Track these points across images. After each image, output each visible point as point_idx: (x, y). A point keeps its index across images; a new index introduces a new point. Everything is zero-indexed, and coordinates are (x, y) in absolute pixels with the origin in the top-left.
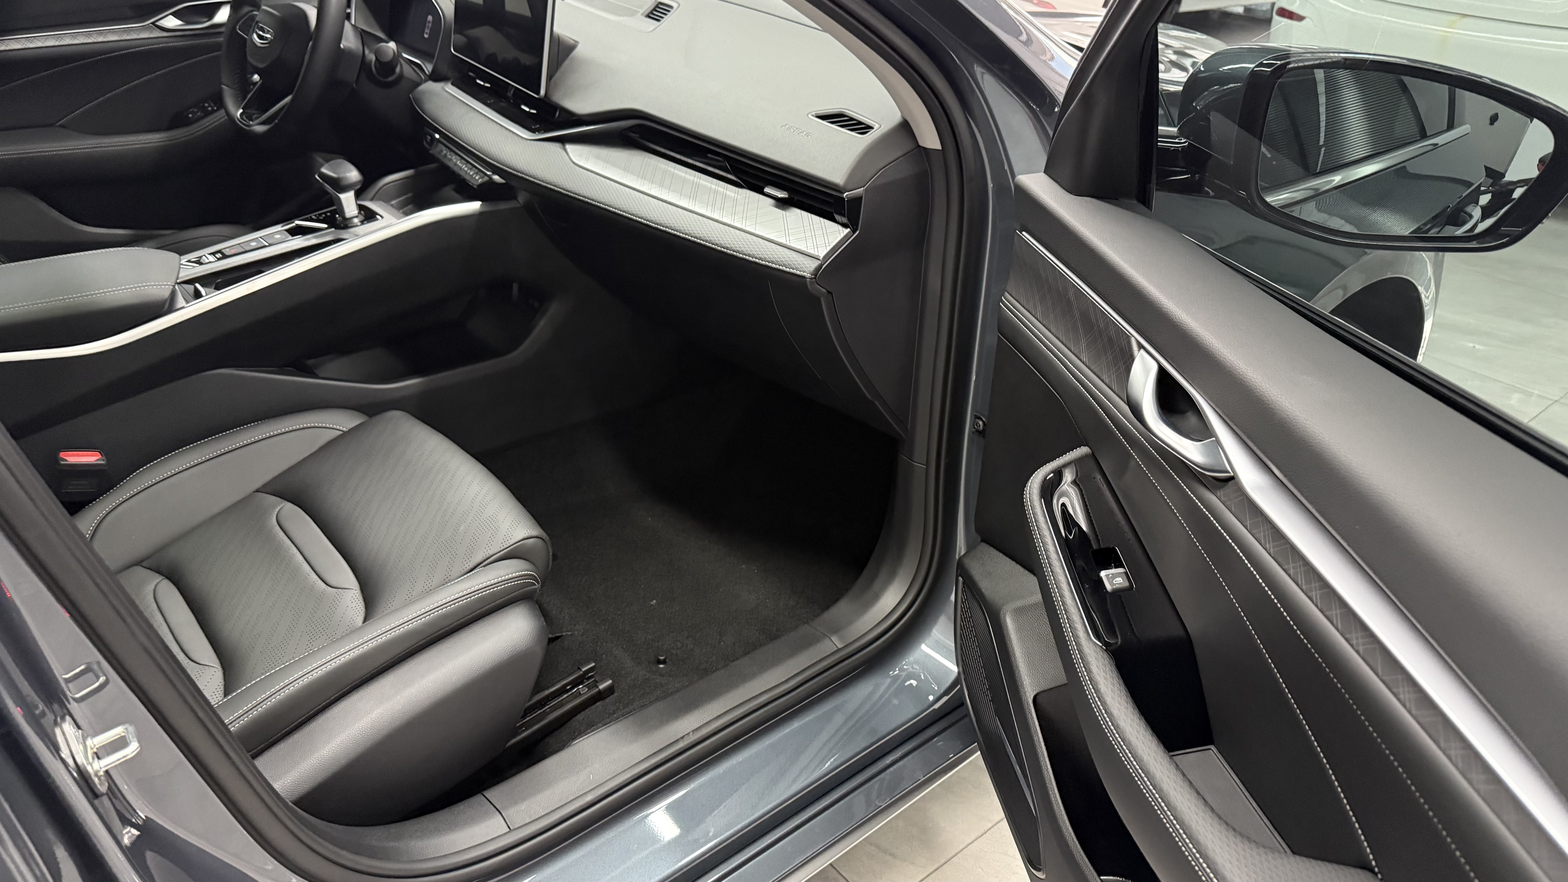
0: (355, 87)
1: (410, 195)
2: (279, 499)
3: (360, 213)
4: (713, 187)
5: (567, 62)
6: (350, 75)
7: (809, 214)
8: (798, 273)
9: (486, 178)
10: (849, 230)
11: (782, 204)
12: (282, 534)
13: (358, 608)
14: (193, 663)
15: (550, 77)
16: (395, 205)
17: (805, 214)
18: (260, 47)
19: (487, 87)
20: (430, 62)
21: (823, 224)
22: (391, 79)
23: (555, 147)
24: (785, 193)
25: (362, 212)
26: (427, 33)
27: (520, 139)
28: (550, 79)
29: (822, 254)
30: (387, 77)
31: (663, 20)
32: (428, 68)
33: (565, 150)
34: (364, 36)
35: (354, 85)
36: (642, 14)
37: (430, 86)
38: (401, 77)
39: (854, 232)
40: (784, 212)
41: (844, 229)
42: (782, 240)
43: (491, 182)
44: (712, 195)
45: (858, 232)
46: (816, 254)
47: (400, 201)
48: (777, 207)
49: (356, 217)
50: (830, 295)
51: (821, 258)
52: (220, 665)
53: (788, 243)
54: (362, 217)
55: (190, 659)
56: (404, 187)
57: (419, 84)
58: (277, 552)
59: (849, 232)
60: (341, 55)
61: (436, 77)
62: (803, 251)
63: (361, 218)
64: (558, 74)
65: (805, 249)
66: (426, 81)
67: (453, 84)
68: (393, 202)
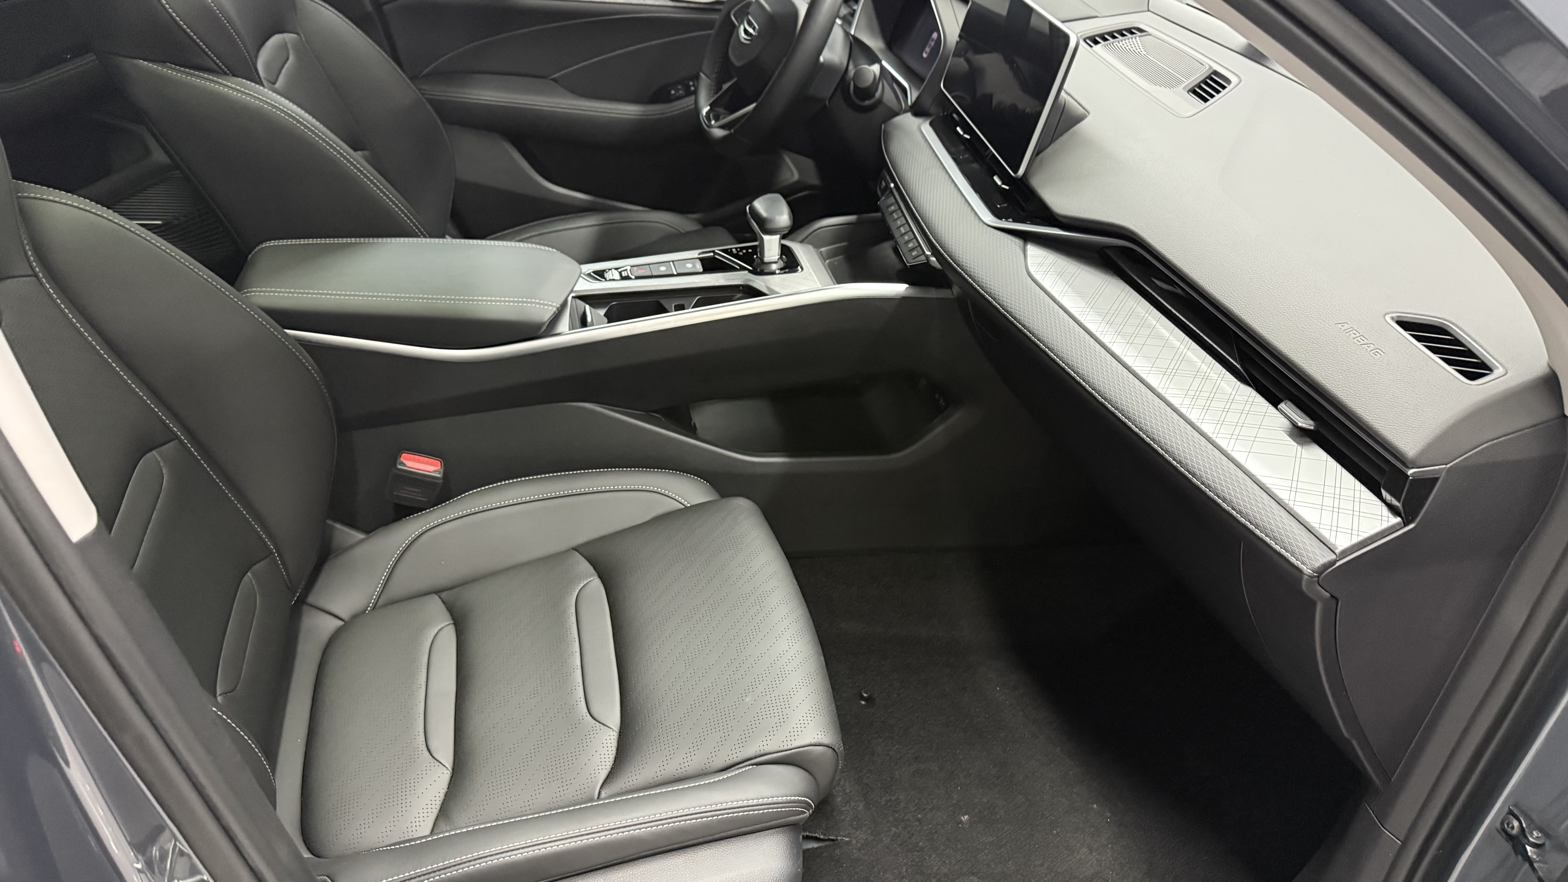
0: (828, 105)
1: (845, 244)
2: (591, 568)
3: (781, 258)
4: (1204, 367)
5: (1066, 136)
6: (825, 90)
7: (1339, 467)
8: (1293, 560)
9: (923, 258)
10: (1399, 519)
11: (1300, 434)
12: (574, 619)
13: (607, 756)
14: (427, 753)
15: (1038, 152)
16: (824, 254)
17: (1332, 463)
18: (743, 43)
19: (966, 138)
20: (918, 88)
21: (1357, 494)
22: (867, 103)
23: (1015, 243)
24: (1311, 422)
25: (784, 257)
26: (926, 52)
27: (977, 218)
28: (1038, 154)
29: (1342, 543)
30: (864, 100)
31: (1211, 101)
32: (913, 95)
33: (1025, 252)
34: (855, 46)
35: (827, 103)
36: (1184, 88)
37: (907, 120)
38: (880, 101)
39: (1406, 524)
40: (1299, 448)
41: (1390, 515)
42: (1283, 495)
43: (927, 264)
44: (1198, 381)
45: (1412, 526)
46: (1332, 540)
47: (828, 249)
48: (1291, 435)
49: (775, 263)
50: (1334, 602)
51: (1337, 552)
52: (452, 766)
53: (1291, 504)
54: (782, 262)
55: (427, 746)
56: (840, 234)
57: (896, 114)
58: (560, 639)
59: (1398, 524)
60: (817, 69)
61: (918, 111)
62: (1313, 527)
63: (781, 264)
64: (1049, 150)
65: (1316, 526)
66: (905, 111)
67: (931, 124)
68: (823, 249)
